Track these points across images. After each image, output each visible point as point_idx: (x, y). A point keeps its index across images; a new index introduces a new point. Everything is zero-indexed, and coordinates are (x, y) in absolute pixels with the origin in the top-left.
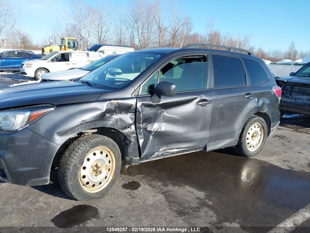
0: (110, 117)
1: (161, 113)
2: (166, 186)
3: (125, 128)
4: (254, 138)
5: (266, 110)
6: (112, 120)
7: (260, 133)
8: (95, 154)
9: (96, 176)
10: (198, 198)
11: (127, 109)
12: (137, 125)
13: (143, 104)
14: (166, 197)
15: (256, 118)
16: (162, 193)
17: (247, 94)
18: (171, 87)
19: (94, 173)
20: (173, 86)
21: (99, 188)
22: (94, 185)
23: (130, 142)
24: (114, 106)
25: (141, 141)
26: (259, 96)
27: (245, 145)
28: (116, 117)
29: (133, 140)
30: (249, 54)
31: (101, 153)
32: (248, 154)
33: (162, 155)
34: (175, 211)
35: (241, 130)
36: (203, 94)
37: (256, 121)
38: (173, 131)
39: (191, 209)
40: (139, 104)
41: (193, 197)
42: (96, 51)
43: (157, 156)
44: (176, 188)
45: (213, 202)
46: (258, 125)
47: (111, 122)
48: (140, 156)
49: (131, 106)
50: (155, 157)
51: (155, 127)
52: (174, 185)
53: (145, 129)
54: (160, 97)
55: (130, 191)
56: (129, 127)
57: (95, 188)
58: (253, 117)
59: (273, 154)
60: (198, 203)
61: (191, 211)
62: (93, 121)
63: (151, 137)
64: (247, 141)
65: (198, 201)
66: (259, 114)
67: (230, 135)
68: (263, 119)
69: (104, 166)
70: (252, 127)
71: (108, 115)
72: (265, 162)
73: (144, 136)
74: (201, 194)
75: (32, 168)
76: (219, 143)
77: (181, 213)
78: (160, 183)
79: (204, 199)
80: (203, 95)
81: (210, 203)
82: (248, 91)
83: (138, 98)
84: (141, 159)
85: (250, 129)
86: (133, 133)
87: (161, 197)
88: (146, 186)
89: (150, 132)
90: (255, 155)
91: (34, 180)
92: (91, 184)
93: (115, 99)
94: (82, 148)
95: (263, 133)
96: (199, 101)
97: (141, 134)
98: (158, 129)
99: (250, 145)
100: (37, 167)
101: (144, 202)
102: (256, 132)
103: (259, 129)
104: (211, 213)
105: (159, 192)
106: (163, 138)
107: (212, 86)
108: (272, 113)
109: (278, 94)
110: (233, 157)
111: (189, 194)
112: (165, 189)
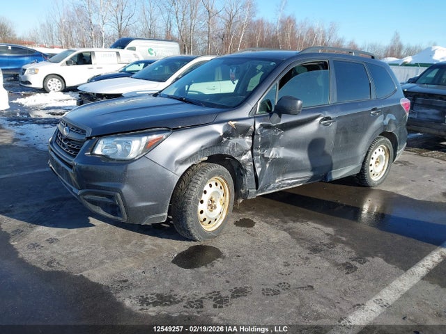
0: (227, 142)
1: (280, 135)
2: (286, 222)
3: (241, 155)
4: (377, 164)
5: (392, 129)
6: (229, 145)
7: (384, 156)
8: (211, 185)
9: (211, 211)
10: (328, 234)
11: (244, 131)
12: (255, 151)
13: (261, 125)
14: (290, 233)
15: (382, 140)
16: (285, 230)
17: (373, 110)
18: (296, 103)
19: (210, 207)
20: (299, 102)
21: (215, 225)
22: (210, 222)
23: (246, 171)
24: (231, 128)
25: (258, 170)
26: (387, 111)
27: (369, 174)
28: (233, 141)
29: (249, 169)
30: (373, 57)
31: (216, 184)
32: (371, 184)
33: (278, 187)
34: (306, 248)
35: (364, 155)
36: (326, 110)
37: (381, 143)
38: (292, 158)
39: (325, 245)
40: (258, 125)
41: (322, 233)
42: (123, 48)
43: (273, 188)
44: (298, 225)
45: (346, 237)
46: (383, 148)
47: (228, 148)
48: (257, 188)
49: (249, 127)
50: (270, 190)
51: (273, 153)
52: (294, 221)
53: (263, 155)
54: (280, 116)
55: (246, 228)
56: (245, 154)
57: (211, 225)
58: (378, 138)
59: (399, 183)
60: (330, 239)
61: (325, 247)
62: (211, 147)
63: (268, 165)
64: (371, 168)
65: (329, 237)
66: (384, 134)
67: (353, 161)
68: (388, 140)
69: (219, 200)
70: (377, 150)
71: (225, 139)
72: (393, 193)
73: (261, 164)
74: (330, 230)
75: (150, 203)
76: (341, 171)
77: (315, 250)
78: (277, 220)
79: (335, 235)
80: (326, 112)
81: (344, 239)
82: (373, 105)
83: (256, 117)
84: (257, 192)
85: (374, 153)
86: (249, 161)
87: (284, 234)
88: (262, 223)
89: (267, 159)
90: (378, 184)
91: (151, 217)
92: (207, 221)
93: (233, 120)
94: (200, 178)
95: (388, 157)
96: (322, 120)
97: (258, 162)
98: (276, 155)
99: (373, 173)
100: (155, 201)
101: (268, 240)
102: (380, 157)
103: (384, 152)
104: (347, 249)
105: (280, 229)
106: (281, 166)
107: (335, 101)
108: (400, 133)
109: (407, 108)
110: (353, 189)
111: (316, 229)
112: (286, 226)
